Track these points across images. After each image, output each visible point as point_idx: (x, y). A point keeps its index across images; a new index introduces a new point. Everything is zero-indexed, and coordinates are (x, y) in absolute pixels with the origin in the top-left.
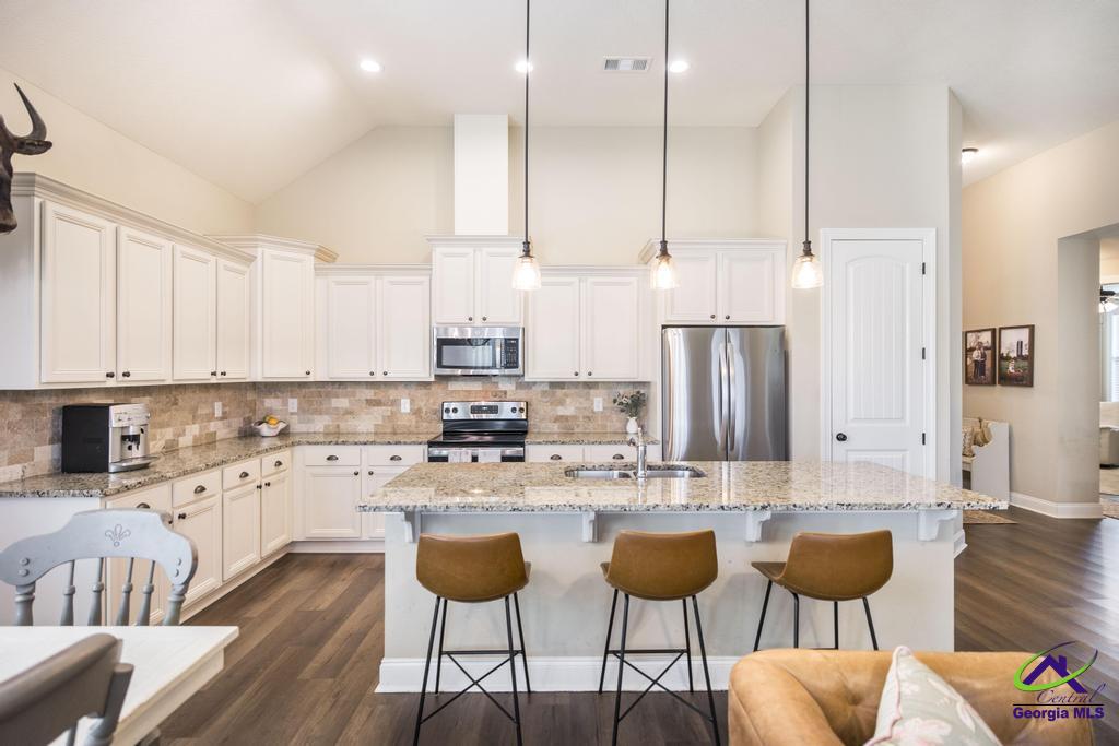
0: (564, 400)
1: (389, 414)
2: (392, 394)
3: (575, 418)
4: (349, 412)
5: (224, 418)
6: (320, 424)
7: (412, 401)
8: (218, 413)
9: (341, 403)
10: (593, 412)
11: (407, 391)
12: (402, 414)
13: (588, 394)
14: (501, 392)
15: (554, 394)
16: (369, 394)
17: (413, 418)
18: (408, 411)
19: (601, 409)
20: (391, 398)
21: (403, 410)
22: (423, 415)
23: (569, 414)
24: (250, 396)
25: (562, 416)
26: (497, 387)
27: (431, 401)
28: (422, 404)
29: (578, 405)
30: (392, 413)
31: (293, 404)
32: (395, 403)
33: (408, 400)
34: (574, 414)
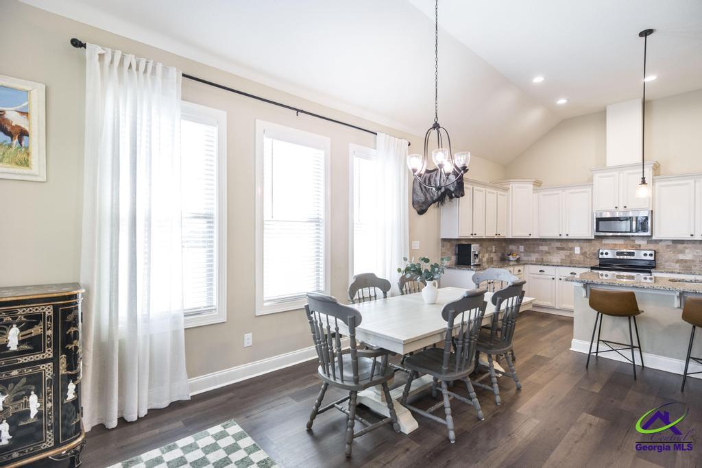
0: (684, 251)
1: (568, 254)
2: (571, 245)
3: (692, 261)
4: (548, 253)
5: (495, 252)
6: (534, 257)
7: (581, 249)
8: (494, 251)
9: (545, 248)
11: (578, 243)
14: (637, 245)
15: (676, 247)
16: (558, 245)
17: (582, 257)
18: (579, 253)
20: (570, 247)
21: (576, 253)
22: (587, 255)
23: (687, 259)
24: (504, 245)
25: (682, 260)
26: (634, 242)
27: (592, 249)
28: (587, 250)
29: (695, 254)
30: (570, 254)
31: (522, 248)
32: (572, 249)
33: (579, 248)
34: (692, 259)
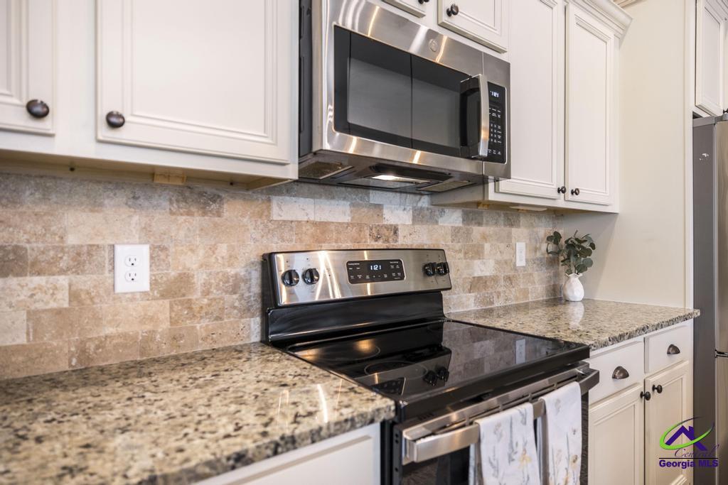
0: (483, 247)
1: (63, 301)
3: (494, 279)
7: (158, 253)
10: (515, 268)
11: (137, 219)
12: (117, 298)
13: (509, 236)
14: (387, 227)
15: (468, 233)
17: (162, 309)
18: (144, 284)
19: (523, 263)
20: (72, 240)
21: (122, 286)
22: (196, 296)
23: (488, 274)
25: (480, 278)
26: (380, 216)
27: (223, 249)
28: (191, 262)
29: (499, 257)
30: (74, 296)
33: (145, 250)
34: (494, 273)
